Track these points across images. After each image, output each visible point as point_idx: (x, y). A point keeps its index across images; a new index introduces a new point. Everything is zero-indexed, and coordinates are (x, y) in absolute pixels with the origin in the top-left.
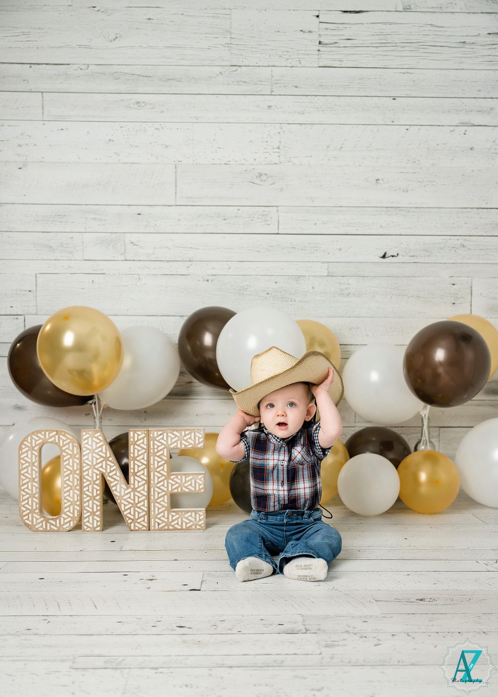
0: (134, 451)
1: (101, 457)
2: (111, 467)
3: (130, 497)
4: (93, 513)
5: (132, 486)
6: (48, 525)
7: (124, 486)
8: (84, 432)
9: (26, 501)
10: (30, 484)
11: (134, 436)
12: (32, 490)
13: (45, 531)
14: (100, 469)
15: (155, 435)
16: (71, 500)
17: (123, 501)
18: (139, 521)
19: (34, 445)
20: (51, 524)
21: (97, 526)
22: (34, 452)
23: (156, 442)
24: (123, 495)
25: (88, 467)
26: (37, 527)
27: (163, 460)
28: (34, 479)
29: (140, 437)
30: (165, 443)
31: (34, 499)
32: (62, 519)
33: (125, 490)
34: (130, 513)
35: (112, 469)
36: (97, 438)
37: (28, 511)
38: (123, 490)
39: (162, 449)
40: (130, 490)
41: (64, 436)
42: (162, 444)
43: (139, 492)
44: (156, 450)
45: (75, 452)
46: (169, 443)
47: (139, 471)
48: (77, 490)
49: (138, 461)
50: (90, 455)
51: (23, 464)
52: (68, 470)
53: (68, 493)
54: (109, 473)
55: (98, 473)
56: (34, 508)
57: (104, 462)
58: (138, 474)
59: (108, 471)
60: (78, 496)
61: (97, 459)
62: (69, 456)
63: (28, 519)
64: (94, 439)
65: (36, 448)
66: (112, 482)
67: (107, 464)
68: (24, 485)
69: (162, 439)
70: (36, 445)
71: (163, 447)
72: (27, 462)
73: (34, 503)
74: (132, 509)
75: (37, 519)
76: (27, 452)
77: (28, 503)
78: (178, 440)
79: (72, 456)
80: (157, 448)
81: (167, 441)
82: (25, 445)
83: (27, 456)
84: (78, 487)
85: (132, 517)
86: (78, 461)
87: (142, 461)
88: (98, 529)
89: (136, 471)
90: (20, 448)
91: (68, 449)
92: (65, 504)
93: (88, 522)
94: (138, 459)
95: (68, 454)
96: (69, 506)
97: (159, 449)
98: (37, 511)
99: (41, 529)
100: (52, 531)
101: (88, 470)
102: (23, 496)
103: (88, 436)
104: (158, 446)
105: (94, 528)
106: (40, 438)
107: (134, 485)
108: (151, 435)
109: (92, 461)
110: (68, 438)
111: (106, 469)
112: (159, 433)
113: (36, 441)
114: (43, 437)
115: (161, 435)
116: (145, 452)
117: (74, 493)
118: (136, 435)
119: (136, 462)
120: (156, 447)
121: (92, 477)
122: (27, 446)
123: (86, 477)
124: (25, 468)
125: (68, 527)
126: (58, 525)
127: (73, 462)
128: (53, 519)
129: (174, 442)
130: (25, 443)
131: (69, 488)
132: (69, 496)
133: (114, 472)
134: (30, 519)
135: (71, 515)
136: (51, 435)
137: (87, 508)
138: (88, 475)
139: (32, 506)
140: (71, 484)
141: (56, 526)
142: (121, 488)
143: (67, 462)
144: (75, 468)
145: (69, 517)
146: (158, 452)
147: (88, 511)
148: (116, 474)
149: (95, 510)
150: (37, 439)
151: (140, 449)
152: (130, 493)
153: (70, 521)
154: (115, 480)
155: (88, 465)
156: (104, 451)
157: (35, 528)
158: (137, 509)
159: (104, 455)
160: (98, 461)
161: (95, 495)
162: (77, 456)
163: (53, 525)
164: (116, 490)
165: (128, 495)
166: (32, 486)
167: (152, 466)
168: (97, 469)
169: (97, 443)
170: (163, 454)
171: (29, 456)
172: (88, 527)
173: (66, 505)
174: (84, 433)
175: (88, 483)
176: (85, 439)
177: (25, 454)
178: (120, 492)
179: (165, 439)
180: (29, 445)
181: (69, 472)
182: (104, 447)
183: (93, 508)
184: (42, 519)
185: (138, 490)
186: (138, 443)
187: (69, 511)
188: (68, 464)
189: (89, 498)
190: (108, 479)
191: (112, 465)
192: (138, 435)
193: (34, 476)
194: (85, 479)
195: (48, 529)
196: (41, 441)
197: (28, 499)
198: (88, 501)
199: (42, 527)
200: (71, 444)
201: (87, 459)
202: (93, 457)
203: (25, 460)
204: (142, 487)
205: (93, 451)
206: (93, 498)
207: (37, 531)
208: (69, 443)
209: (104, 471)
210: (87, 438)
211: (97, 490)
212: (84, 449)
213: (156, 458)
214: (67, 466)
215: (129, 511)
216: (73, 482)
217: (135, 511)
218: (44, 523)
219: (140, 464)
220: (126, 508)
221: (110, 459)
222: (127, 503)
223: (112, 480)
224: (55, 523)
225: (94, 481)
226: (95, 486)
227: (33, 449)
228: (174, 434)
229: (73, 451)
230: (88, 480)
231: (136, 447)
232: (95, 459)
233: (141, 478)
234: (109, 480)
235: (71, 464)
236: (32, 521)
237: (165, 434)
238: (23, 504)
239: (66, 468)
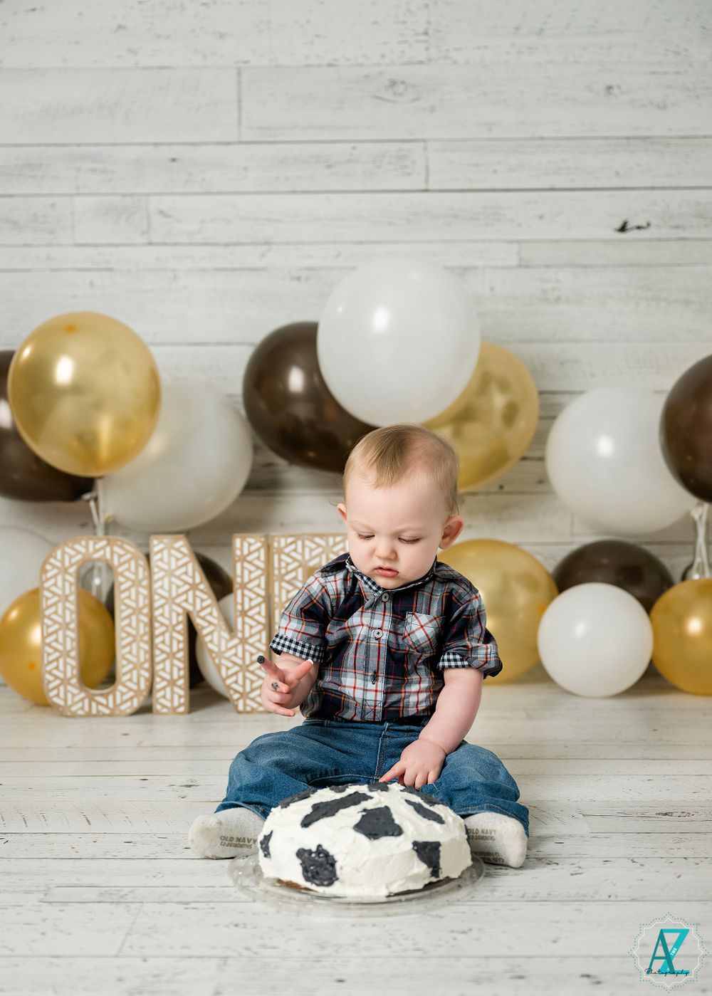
0: (242, 572)
1: (186, 583)
2: (202, 600)
3: (236, 655)
4: (172, 683)
5: (240, 635)
6: (94, 705)
7: (226, 635)
8: (156, 539)
9: (54, 664)
10: (60, 633)
11: (242, 545)
12: (64, 645)
13: (89, 715)
14: (185, 605)
15: (283, 544)
16: (134, 660)
17: (224, 662)
18: (252, 695)
19: (67, 564)
20: (99, 703)
21: (180, 705)
22: (68, 577)
23: (283, 557)
24: (223, 648)
25: (162, 601)
26: (74, 709)
27: (296, 587)
28: (67, 624)
29: (253, 548)
30: (299, 557)
31: (69, 660)
32: (118, 694)
33: (228, 641)
34: (236, 682)
35: (205, 604)
36: (178, 550)
37: (58, 682)
38: (223, 641)
39: (295, 569)
40: (236, 641)
41: (121, 547)
42: (295, 560)
43: (252, 645)
44: (283, 571)
45: (141, 575)
46: (307, 557)
47: (251, 608)
48: (146, 642)
49: (250, 590)
50: (166, 580)
51: (47, 599)
52: (129, 607)
53: (128, 649)
54: (200, 611)
55: (180, 611)
56: (69, 675)
57: (191, 594)
58: (250, 613)
59: (198, 607)
60: (146, 652)
61: (178, 587)
62: (129, 584)
63: (58, 695)
64: (173, 552)
65: (72, 570)
66: (203, 628)
67: (195, 596)
68: (49, 635)
69: (295, 550)
70: (71, 565)
71: (296, 564)
72: (55, 594)
73: (69, 668)
74: (240, 675)
75: (74, 695)
76: (55, 576)
77: (57, 668)
78: (322, 553)
79: (136, 583)
80: (286, 568)
81: (303, 555)
82: (51, 564)
83: (55, 585)
84: (146, 638)
85: (240, 689)
86: (145, 592)
87: (257, 590)
88: (182, 709)
89: (247, 607)
90: (44, 571)
91: (128, 569)
92: (123, 667)
93: (164, 697)
94: (250, 586)
95: (128, 579)
96: (130, 671)
97: (290, 568)
98: (74, 681)
99: (80, 712)
100: (99, 715)
101: (162, 606)
102: (49, 654)
103: (161, 546)
104: (288, 564)
105: (174, 710)
106: (78, 552)
107: (243, 632)
108: (276, 545)
109: (170, 591)
110: (127, 552)
111: (194, 605)
112: (290, 540)
113: (71, 557)
114: (83, 550)
115: (291, 543)
116: (261, 575)
117: (139, 648)
118: (246, 545)
119: (246, 592)
120: (283, 564)
121: (170, 619)
122: (54, 567)
123: (160, 619)
124: (52, 606)
125: (129, 708)
126: (111, 705)
127: (138, 593)
128: (102, 695)
129: (316, 556)
130: (52, 560)
131: (130, 639)
132: (130, 652)
133: (208, 610)
134: (62, 695)
135: (135, 687)
136: (98, 546)
137: (162, 674)
138: (162, 615)
139: (65, 672)
140: (134, 632)
141: (107, 706)
142: (220, 637)
143: (126, 594)
144: (141, 604)
145: (130, 689)
146: (288, 573)
147: (163, 679)
148: (211, 614)
149: (175, 676)
150: (73, 553)
151: (252, 568)
152: (235, 646)
153: (131, 698)
154: (210, 623)
155: (162, 597)
156: (190, 573)
157: (71, 711)
158: (248, 675)
159: (190, 581)
160: (181, 591)
161: (175, 649)
162: (145, 583)
163: (102, 704)
164: (211, 641)
165: (233, 651)
166: (65, 636)
167: (277, 600)
168: (179, 605)
169: (178, 559)
170: (295, 578)
171: (60, 583)
172: (164, 706)
173: (125, 670)
174: (155, 542)
175: (163, 629)
176: (157, 553)
177: (52, 581)
178: (219, 646)
179: (300, 550)
180: (59, 564)
181: (129, 611)
182: (190, 566)
183: (171, 674)
184: (83, 695)
185: (251, 641)
186: (249, 558)
187: (130, 680)
188: (129, 597)
189: (164, 656)
190: (198, 622)
191: (205, 597)
192: (250, 545)
193: (68, 619)
194: (159, 622)
195: (94, 711)
196: (79, 557)
197: (57, 659)
198: (163, 661)
199: (82, 708)
200: (133, 563)
201: (162, 587)
202: (171, 583)
203: (52, 592)
204: (257, 637)
205: (170, 574)
206: (172, 655)
207: (74, 716)
208: (129, 561)
209: (190, 608)
210: (160, 551)
211: (179, 642)
212: (155, 570)
213: (284, 584)
214: (127, 601)
215: (234, 679)
216: (137, 629)
217: (245, 678)
218: (86, 701)
219: (253, 596)
220: (230, 672)
221: (202, 587)
222: (230, 665)
223: (204, 624)
224: (104, 701)
225: (174, 627)
226: (175, 635)
227: (65, 571)
228: (314, 543)
229: (136, 573)
230: (162, 624)
231: (246, 565)
232: (174, 588)
233: (255, 620)
234: (198, 625)
235: (133, 597)
236: (65, 700)
237: (299, 543)
238: (49, 668)
239: (125, 605)
